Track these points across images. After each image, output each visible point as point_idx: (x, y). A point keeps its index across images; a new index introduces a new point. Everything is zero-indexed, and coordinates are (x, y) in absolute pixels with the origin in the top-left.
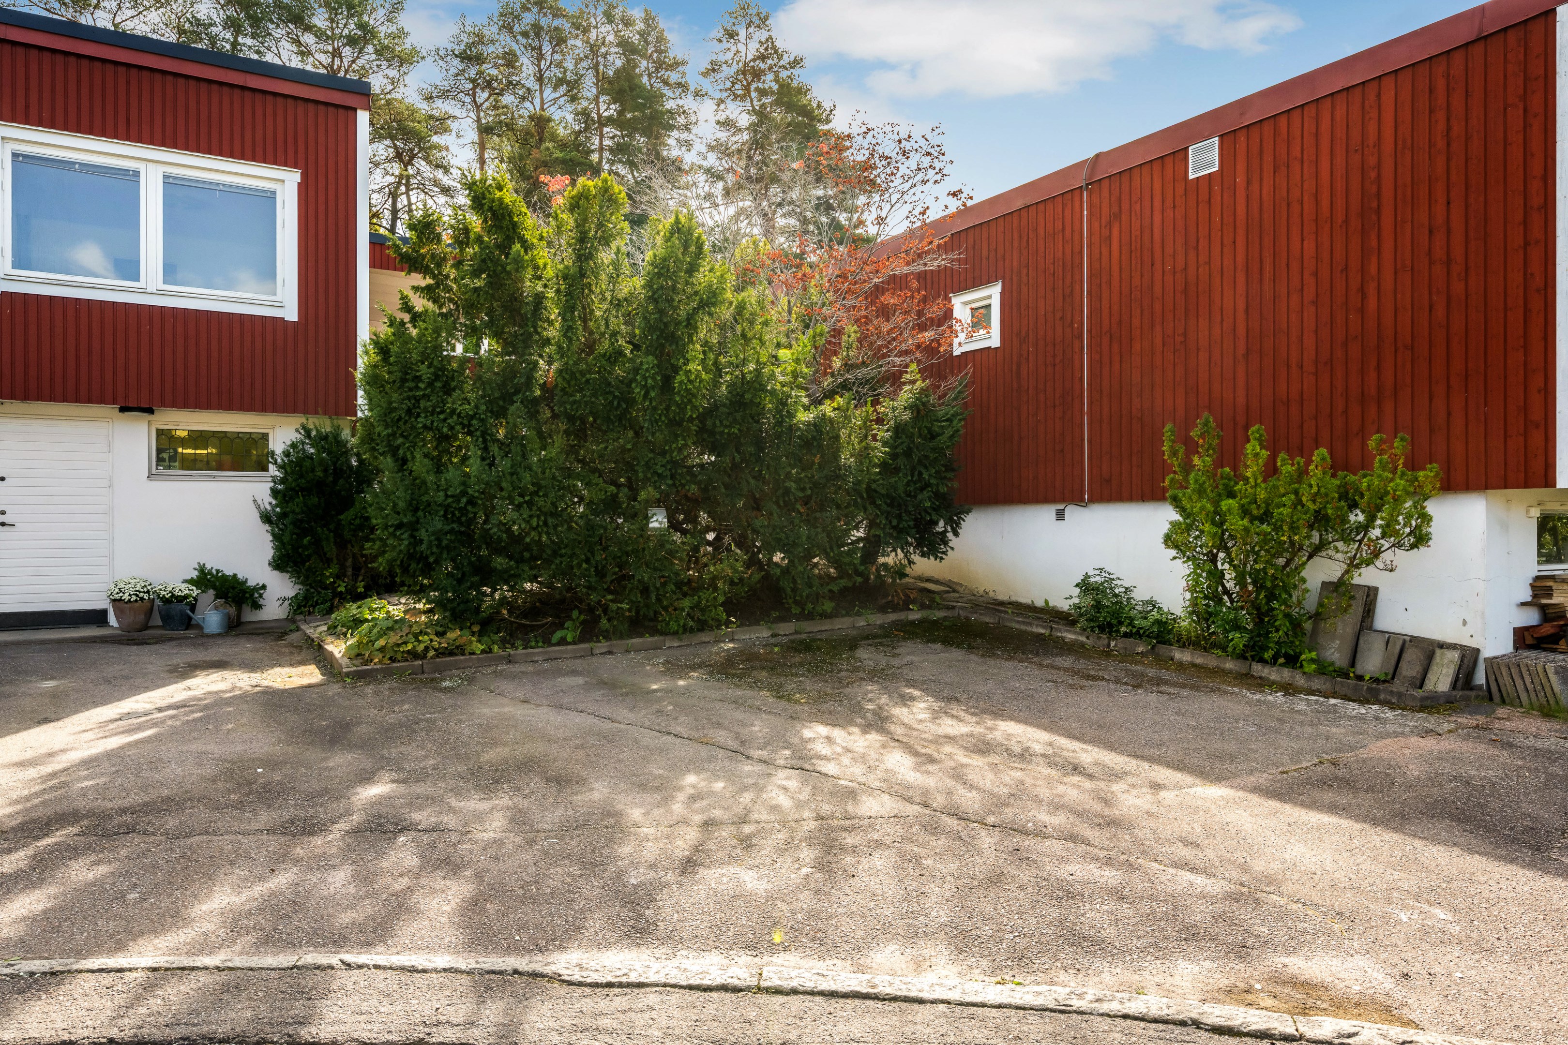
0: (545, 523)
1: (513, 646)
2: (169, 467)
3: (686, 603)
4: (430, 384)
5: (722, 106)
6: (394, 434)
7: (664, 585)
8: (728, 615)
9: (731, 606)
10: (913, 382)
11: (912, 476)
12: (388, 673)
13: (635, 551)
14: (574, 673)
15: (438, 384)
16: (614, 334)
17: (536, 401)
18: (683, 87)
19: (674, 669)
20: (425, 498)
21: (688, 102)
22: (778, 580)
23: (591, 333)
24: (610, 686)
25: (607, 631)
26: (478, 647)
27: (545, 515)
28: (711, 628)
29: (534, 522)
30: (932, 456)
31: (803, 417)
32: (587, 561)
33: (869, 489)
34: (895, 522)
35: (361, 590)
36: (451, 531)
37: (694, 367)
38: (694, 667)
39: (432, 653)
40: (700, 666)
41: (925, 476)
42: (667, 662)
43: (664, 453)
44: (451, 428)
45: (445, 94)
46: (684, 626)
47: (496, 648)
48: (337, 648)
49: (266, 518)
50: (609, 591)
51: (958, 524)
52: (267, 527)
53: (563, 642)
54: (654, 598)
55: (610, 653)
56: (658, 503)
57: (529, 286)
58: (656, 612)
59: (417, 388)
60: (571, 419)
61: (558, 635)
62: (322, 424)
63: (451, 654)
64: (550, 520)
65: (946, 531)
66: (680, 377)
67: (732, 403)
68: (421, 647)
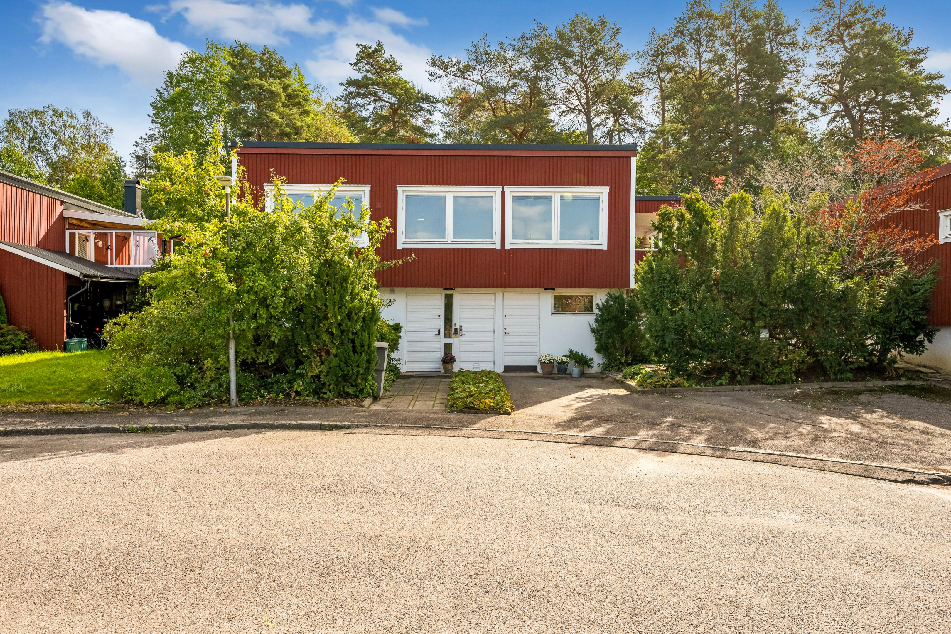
0: (715, 336)
1: (700, 385)
2: (558, 311)
3: (777, 371)
4: (670, 281)
5: (823, 50)
6: (654, 301)
7: (766, 362)
8: (797, 377)
9: (798, 373)
10: (900, 267)
11: (899, 313)
12: (653, 392)
13: (753, 348)
14: (726, 396)
15: (673, 281)
16: (745, 258)
17: (711, 286)
18: (794, 45)
19: (770, 397)
20: (667, 326)
21: (798, 54)
22: (823, 362)
23: (735, 257)
24: (742, 401)
25: (740, 381)
26: (686, 385)
27: (715, 332)
28: (789, 383)
29: (710, 335)
30: (911, 303)
31: (838, 287)
32: (732, 351)
33: (872, 319)
34: (888, 336)
35: (630, 362)
36: (677, 339)
37: (780, 271)
38: (778, 397)
39: (669, 386)
40: (781, 397)
41: (906, 313)
42: (766, 395)
43: (766, 306)
44: (678, 298)
45: (642, 75)
46: (775, 381)
47: (694, 385)
48: (633, 383)
49: (593, 331)
50: (741, 364)
51: (932, 336)
52: (593, 335)
53: (721, 384)
54: (761, 368)
55: (741, 390)
56: (765, 327)
57: (710, 241)
58: (763, 374)
59: (664, 283)
60: (726, 293)
61: (719, 381)
62: (615, 292)
63: (676, 386)
64: (717, 335)
65: (924, 340)
66: (774, 276)
67: (798, 284)
68: (665, 383)
